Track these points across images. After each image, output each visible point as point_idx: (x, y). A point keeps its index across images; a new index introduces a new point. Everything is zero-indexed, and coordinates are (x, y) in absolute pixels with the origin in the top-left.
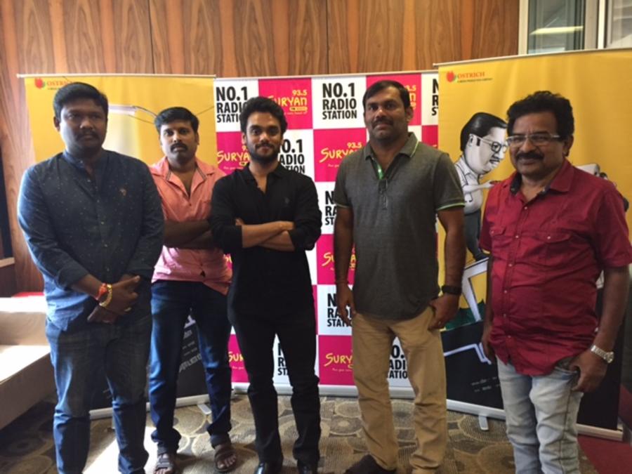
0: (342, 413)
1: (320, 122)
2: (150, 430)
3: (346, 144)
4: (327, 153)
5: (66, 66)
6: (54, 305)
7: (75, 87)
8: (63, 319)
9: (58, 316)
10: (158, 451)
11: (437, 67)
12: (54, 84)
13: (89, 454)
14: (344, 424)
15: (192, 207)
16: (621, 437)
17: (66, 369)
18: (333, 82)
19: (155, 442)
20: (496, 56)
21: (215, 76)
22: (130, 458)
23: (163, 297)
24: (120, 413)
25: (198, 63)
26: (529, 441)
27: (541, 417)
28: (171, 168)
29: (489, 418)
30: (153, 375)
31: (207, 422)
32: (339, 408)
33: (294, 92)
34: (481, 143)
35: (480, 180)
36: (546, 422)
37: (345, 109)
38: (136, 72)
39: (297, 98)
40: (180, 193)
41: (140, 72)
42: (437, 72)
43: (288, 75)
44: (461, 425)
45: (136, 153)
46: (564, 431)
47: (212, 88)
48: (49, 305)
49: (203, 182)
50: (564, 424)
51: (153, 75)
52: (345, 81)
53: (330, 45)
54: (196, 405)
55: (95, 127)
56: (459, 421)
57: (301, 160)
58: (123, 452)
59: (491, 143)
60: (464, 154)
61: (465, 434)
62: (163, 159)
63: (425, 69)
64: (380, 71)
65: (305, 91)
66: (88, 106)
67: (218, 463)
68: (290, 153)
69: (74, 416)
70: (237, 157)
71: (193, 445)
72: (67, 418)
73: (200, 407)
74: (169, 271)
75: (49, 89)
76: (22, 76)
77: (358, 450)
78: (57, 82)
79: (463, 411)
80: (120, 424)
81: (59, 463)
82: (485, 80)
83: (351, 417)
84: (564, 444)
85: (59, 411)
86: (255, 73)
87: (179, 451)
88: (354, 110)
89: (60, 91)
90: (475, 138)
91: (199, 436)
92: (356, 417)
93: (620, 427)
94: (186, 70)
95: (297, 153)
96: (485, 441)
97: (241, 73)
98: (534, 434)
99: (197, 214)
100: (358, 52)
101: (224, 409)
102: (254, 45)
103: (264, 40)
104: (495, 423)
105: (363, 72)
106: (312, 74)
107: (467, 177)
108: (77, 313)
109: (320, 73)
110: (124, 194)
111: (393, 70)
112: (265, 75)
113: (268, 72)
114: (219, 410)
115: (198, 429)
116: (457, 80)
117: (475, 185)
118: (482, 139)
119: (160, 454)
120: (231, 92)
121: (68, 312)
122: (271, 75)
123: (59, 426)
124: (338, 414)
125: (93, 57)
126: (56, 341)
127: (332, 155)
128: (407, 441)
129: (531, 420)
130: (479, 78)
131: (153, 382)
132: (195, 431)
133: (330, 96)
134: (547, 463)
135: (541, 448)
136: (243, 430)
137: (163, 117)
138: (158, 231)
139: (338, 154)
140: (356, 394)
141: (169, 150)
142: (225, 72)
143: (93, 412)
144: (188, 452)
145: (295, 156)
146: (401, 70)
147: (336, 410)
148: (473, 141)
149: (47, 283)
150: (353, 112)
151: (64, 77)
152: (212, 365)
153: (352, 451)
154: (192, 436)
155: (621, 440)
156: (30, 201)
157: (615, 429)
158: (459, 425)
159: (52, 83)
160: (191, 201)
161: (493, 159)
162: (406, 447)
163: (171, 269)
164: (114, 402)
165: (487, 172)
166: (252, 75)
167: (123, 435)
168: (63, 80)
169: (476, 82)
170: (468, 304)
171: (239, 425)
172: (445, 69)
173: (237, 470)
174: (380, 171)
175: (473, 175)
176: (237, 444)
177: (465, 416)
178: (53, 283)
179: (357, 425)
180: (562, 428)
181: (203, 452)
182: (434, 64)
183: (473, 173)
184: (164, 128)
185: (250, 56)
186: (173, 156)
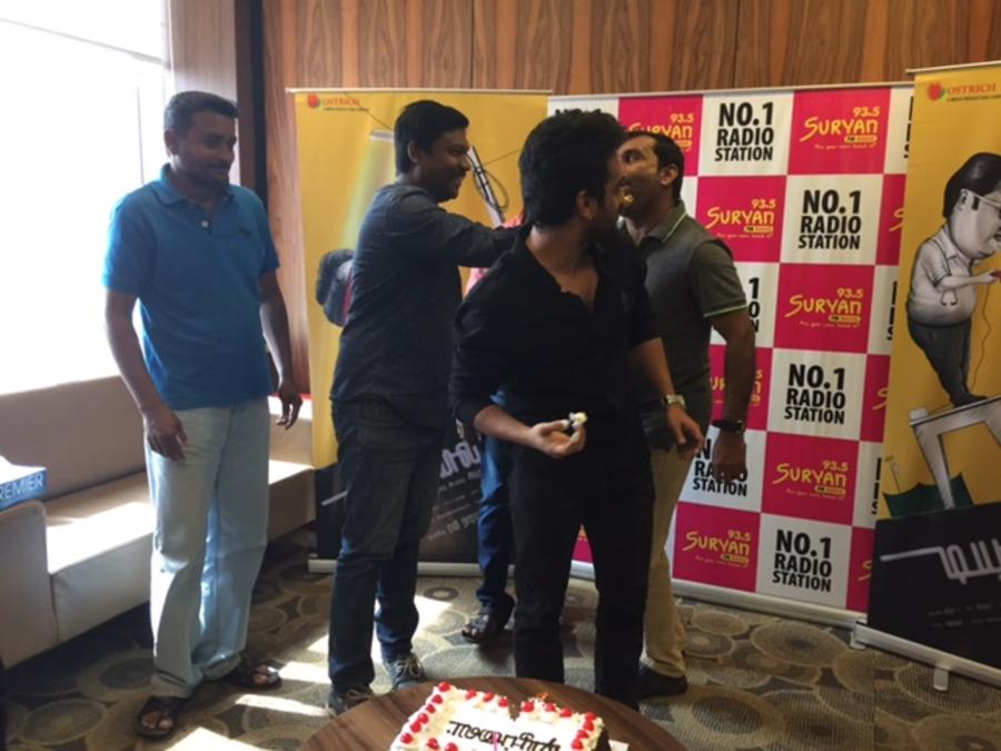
0: (702, 625)
1: (709, 166)
3: (750, 201)
4: (716, 215)
5: (356, 77)
12: (332, 102)
14: (700, 641)
18: (738, 101)
21: (551, 91)
29: (952, 674)
32: (699, 617)
34: (981, 205)
35: (973, 268)
37: (753, 145)
39: (677, 127)
44: (900, 676)
47: (545, 110)
52: (757, 102)
53: (740, 43)
56: (898, 671)
59: (998, 205)
60: (949, 223)
61: (903, 690)
63: (898, 80)
65: (691, 116)
75: (324, 109)
76: (293, 90)
78: (336, 100)
79: (912, 656)
82: (997, 97)
86: (616, 87)
88: (768, 147)
90: (970, 196)
92: (724, 634)
94: (517, 84)
96: (934, 706)
97: (596, 88)
100: (787, 53)
102: (620, 45)
103: (635, 37)
104: (962, 683)
105: (791, 84)
106: (707, 88)
107: (951, 261)
109: (719, 86)
111: (844, 82)
112: (633, 91)
113: (636, 85)
116: (946, 96)
117: (964, 276)
118: (982, 199)
122: (642, 90)
124: (695, 625)
125: (393, 68)
127: (725, 218)
128: (798, 683)
130: (986, 93)
133: (731, 123)
139: (735, 217)
142: (572, 87)
146: (857, 81)
147: (693, 619)
148: (967, 201)
150: (766, 149)
158: (896, 676)
159: (329, 101)
165: (987, 256)
168: (345, 97)
169: (980, 101)
172: (924, 78)
175: (962, 260)
182: (908, 70)
183: (960, 254)
185: (612, 62)
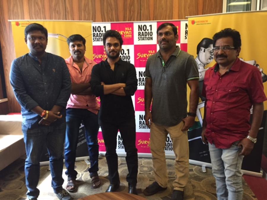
0: (145, 164)
1: (137, 42)
2: (65, 170)
3: (148, 51)
4: (139, 55)
5: (29, 17)
6: (25, 118)
7: (33, 26)
8: (28, 124)
9: (27, 122)
10: (68, 179)
11: (187, 18)
12: (24, 24)
13: (39, 180)
14: (145, 169)
15: (83, 77)
16: (262, 176)
17: (30, 144)
18: (143, 24)
19: (67, 175)
20: (213, 13)
21: (92, 21)
22: (56, 182)
23: (71, 115)
24: (52, 163)
25: (85, 16)
26: (222, 176)
27: (226, 166)
28: (74, 61)
29: (206, 167)
30: (66, 147)
31: (88, 167)
32: (144, 162)
33: (126, 29)
34: (206, 51)
35: (205, 67)
36: (228, 168)
37: (147, 36)
38: (59, 19)
39: (127, 31)
40: (78, 71)
41: (60, 19)
42: (187, 21)
43: (124, 21)
44: (195, 170)
45: (59, 54)
46: (236, 172)
47: (91, 26)
48: (23, 117)
49: (88, 67)
50: (236, 169)
51: (66, 20)
52: (148, 24)
53: (141, 8)
54: (84, 161)
55: (41, 43)
56: (194, 169)
57: (129, 58)
58: (53, 179)
59: (210, 51)
60: (198, 56)
61: (196, 173)
62: (71, 57)
63: (182, 19)
64: (163, 20)
65: (131, 28)
66: (39, 34)
67: (93, 184)
68: (124, 55)
69: (33, 164)
70: (101, 56)
71: (83, 177)
72: (30, 165)
73: (85, 161)
74: (73, 104)
75: (21, 26)
76: (10, 21)
77: (151, 179)
78: (25, 23)
79: (196, 164)
80: (52, 167)
81: (27, 183)
82: (208, 24)
83: (149, 166)
84: (236, 177)
85: (27, 162)
86: (109, 20)
87: (76, 179)
88: (152, 37)
89: (27, 27)
90: (203, 49)
91: (85, 173)
92: (151, 166)
93: (261, 172)
94: (80, 19)
95: (127, 55)
96: (204, 176)
97: (103, 20)
98: (223, 173)
99: (85, 80)
100: (154, 12)
101: (96, 162)
102: (109, 8)
103: (113, 6)
104: (209, 169)
105: (156, 20)
106: (134, 21)
107: (199, 65)
108: (35, 121)
109: (137, 20)
110: (54, 71)
111: (169, 19)
112: (114, 21)
113: (115, 20)
114: (93, 162)
115: (85, 170)
116: (196, 24)
117: (203, 69)
118: (206, 49)
119: (69, 180)
120: (99, 28)
121: (31, 121)
122: (116, 21)
123: (27, 168)
124: (143, 165)
125: (41, 13)
126: (26, 132)
127: (142, 56)
128: (172, 176)
129: (222, 168)
130: (205, 23)
131: (66, 150)
132: (83, 171)
133: (141, 30)
134: (229, 185)
135: (226, 179)
136: (103, 171)
137: (71, 39)
138: (69, 87)
139: (145, 55)
140: (151, 157)
141: (73, 53)
142: (96, 19)
143: (42, 163)
144: (80, 180)
145: (126, 56)
146: (172, 19)
147: (142, 163)
148: (202, 50)
149: (22, 108)
150: (151, 37)
151: (28, 21)
152: (91, 144)
153: (149, 180)
154: (82, 173)
155: (261, 177)
156: (15, 74)
157: (259, 172)
158: (194, 170)
159: (23, 24)
160: (82, 75)
161: (210, 58)
162: (171, 179)
163: (74, 103)
164: (50, 158)
165: (208, 64)
166: (108, 21)
167: (53, 172)
168: (28, 22)
169: (204, 25)
170: (199, 120)
171: (102, 169)
172: (191, 19)
173: (101, 187)
174: (163, 63)
175: (202, 65)
176: (101, 176)
177: (196, 166)
178: (24, 109)
179: (151, 169)
180: (235, 170)
181: (87, 180)
182: (186, 17)
183: (202, 64)
184: (71, 44)
185: (107, 13)
186: (75, 56)
